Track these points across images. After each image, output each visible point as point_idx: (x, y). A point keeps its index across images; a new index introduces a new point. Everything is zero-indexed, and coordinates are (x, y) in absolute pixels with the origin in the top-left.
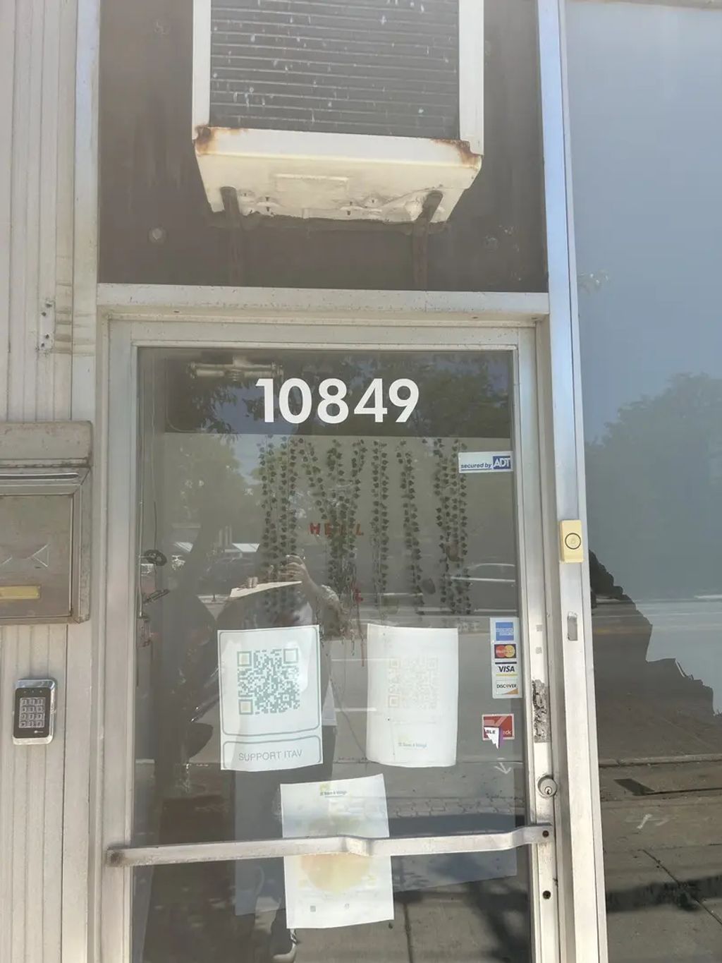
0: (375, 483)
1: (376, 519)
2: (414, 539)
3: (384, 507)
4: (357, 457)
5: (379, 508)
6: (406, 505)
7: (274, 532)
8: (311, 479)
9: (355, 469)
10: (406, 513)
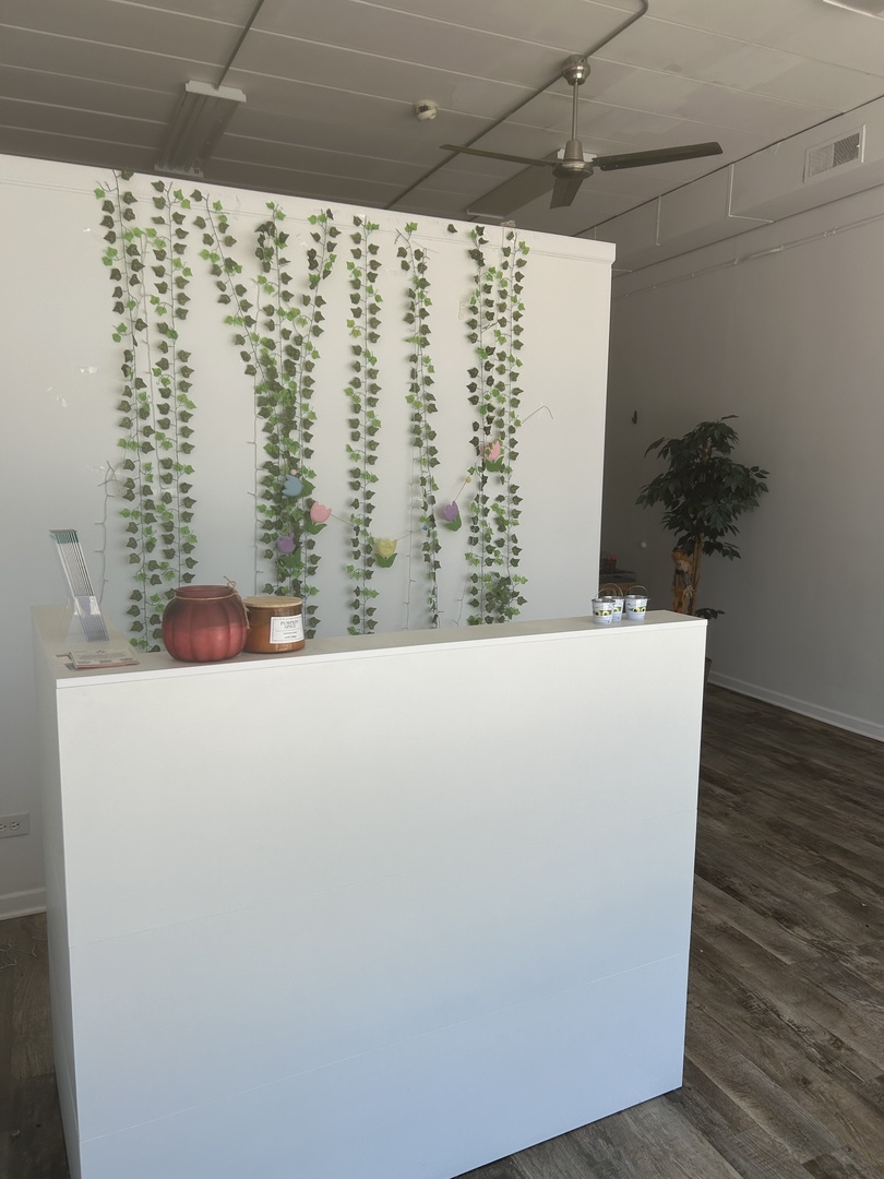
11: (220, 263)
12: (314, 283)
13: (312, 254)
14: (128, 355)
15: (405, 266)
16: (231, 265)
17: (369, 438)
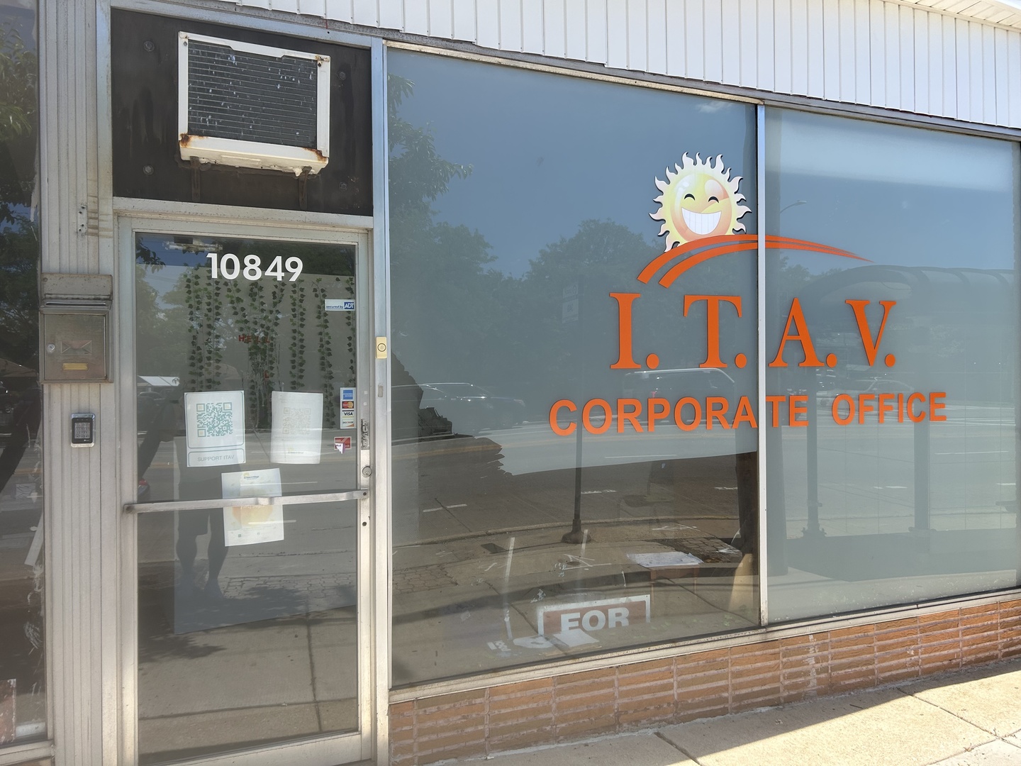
0: (293, 313)
1: (294, 345)
2: (328, 362)
3: (302, 335)
4: (276, 290)
5: (296, 335)
6: (321, 334)
7: (200, 354)
8: (234, 308)
9: (275, 301)
10: (321, 340)
11: (234, 299)
12: (275, 304)
13: (274, 293)
14: (195, 337)
15: (317, 296)
16: (239, 300)
17: (300, 368)
